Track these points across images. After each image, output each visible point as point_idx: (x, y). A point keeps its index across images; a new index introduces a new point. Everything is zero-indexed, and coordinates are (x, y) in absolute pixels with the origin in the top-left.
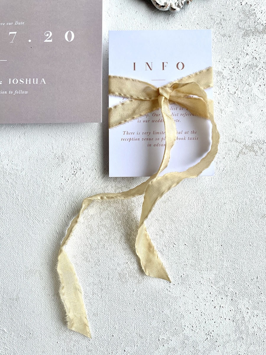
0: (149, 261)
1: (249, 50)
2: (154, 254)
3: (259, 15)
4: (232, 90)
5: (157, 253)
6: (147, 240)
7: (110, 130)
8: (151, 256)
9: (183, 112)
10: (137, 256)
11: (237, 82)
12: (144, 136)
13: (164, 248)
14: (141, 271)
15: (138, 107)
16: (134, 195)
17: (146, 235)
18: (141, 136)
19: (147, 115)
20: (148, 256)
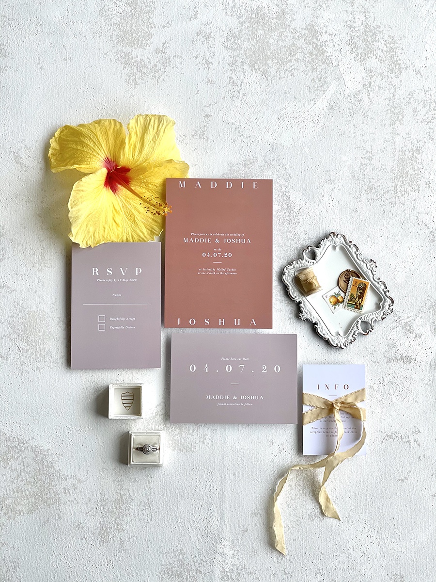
0: (327, 507)
1: (390, 372)
2: (330, 503)
3: (398, 347)
4: (380, 398)
5: (332, 502)
6: (326, 494)
7: (304, 427)
8: (328, 504)
9: (348, 416)
10: (320, 504)
11: (382, 393)
12: (325, 430)
13: (336, 499)
14: (322, 514)
15: (320, 413)
16: (319, 467)
17: (325, 491)
18: (322, 430)
19: (326, 417)
20: (327, 504)
